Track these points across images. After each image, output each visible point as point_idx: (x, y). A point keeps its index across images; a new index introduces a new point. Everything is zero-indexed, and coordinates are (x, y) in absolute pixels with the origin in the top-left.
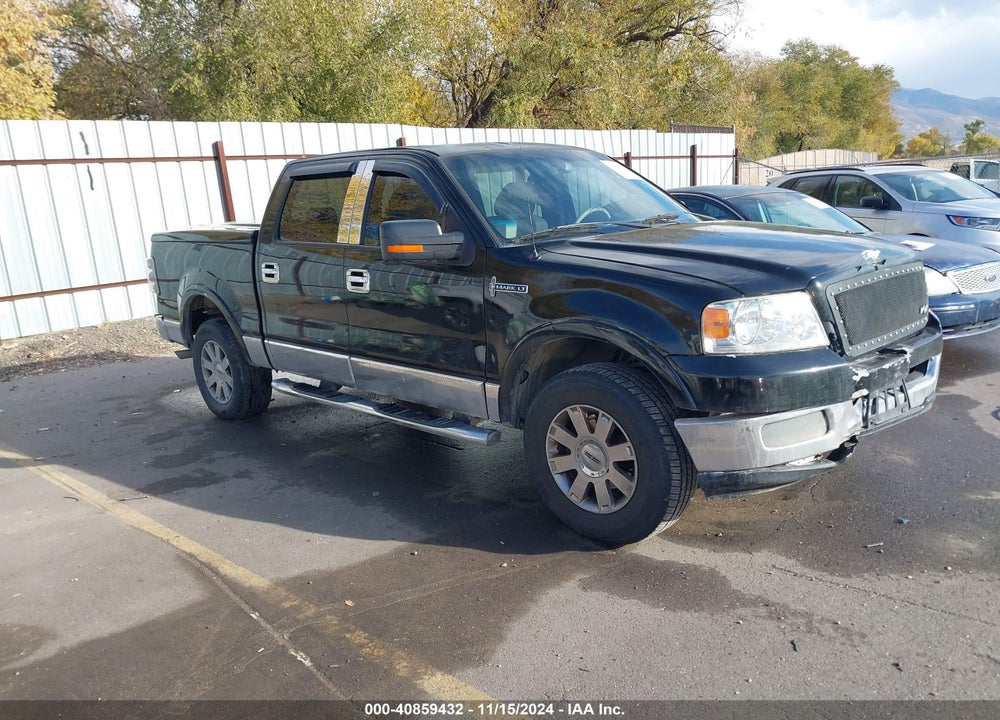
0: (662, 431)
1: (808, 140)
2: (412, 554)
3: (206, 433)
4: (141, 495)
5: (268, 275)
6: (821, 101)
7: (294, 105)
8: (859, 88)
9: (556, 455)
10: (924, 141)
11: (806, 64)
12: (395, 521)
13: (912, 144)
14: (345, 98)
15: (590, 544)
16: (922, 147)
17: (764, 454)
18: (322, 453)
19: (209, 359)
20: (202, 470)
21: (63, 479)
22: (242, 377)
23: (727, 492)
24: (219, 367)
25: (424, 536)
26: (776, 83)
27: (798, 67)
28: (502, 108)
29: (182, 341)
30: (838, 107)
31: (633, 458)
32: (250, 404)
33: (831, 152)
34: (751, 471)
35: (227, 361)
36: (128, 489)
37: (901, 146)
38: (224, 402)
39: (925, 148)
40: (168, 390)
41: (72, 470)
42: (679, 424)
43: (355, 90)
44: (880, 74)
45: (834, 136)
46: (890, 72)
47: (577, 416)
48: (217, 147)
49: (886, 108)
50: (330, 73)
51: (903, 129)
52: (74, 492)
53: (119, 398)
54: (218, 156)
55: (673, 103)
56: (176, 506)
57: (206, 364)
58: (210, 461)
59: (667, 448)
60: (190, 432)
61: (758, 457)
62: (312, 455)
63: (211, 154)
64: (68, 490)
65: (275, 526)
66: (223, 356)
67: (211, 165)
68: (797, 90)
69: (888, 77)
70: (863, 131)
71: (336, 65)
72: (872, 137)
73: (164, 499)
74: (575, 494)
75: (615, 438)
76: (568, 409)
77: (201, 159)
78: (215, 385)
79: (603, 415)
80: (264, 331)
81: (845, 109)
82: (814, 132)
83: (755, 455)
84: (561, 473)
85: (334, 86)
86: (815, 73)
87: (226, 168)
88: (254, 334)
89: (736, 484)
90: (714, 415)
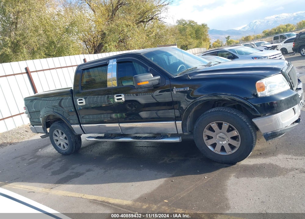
0: (247, 124)
1: (189, 47)
2: (172, 181)
3: (63, 161)
4: (57, 185)
5: (80, 103)
6: (190, 35)
7: (43, 54)
8: (199, 30)
9: (207, 140)
10: (216, 43)
11: (184, 25)
12: (156, 173)
13: (213, 44)
14: (59, 50)
15: (225, 165)
16: (216, 45)
17: (282, 124)
18: (111, 158)
19: (56, 136)
20: (73, 172)
21: (22, 187)
22: (72, 139)
23: (273, 138)
24: (61, 138)
25: (171, 175)
26: (177, 31)
27: (182, 26)
28: (106, 47)
29: (43, 132)
30: (195, 36)
31: (239, 134)
32: (76, 148)
33: (196, 49)
34: (279, 130)
35: (64, 135)
36: (50, 184)
37: (211, 45)
38: (65, 149)
39: (217, 45)
40: (37, 150)
41: (22, 183)
42: (254, 120)
43: (62, 47)
44: (204, 26)
45: (195, 45)
46: (206, 25)
47: (214, 125)
48: (26, 69)
49: (208, 35)
50: (53, 42)
51: (211, 41)
52: (30, 190)
53: (20, 156)
54: (27, 72)
55: (153, 40)
56: (74, 185)
57: (55, 138)
58: (73, 169)
59: (250, 129)
60: (57, 161)
61: (281, 125)
62: (108, 159)
63: (25, 72)
64: (27, 190)
65: (116, 184)
66: (62, 134)
67: (26, 75)
68: (183, 33)
69: (206, 27)
70: (203, 42)
71: (55, 40)
72: (205, 44)
73: (67, 184)
74: (217, 150)
75: (230, 130)
76: (210, 124)
77: (22, 73)
78: (60, 144)
79: (225, 123)
80: (81, 122)
81: (197, 37)
82: (190, 44)
83: (280, 125)
84: (210, 145)
85: (55, 46)
86: (187, 28)
87: (31, 76)
88: (77, 124)
89: (276, 135)
90: (263, 116)
